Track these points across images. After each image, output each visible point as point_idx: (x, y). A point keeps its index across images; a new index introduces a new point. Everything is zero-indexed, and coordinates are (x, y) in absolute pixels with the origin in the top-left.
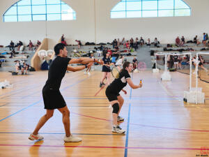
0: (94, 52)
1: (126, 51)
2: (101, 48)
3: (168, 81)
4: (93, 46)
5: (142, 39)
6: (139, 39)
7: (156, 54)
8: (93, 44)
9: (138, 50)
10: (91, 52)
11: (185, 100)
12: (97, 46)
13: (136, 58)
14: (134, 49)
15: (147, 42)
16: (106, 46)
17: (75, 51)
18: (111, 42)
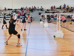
0: (12, 13)
1: (27, 13)
2: (15, 12)
3: (47, 27)
4: (12, 11)
5: (35, 7)
6: (34, 7)
7: (41, 14)
8: (11, 9)
9: (33, 13)
10: (11, 13)
11: (54, 36)
12: (13, 11)
13: (32, 16)
14: (31, 12)
15: (38, 8)
16: (17, 11)
17: (3, 13)
18: (20, 8)
